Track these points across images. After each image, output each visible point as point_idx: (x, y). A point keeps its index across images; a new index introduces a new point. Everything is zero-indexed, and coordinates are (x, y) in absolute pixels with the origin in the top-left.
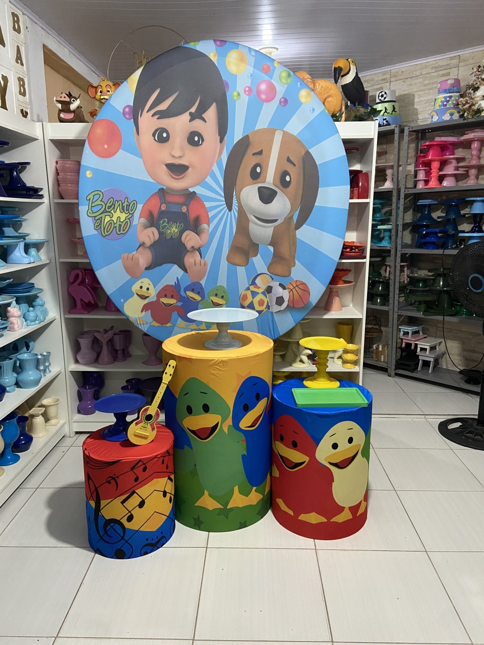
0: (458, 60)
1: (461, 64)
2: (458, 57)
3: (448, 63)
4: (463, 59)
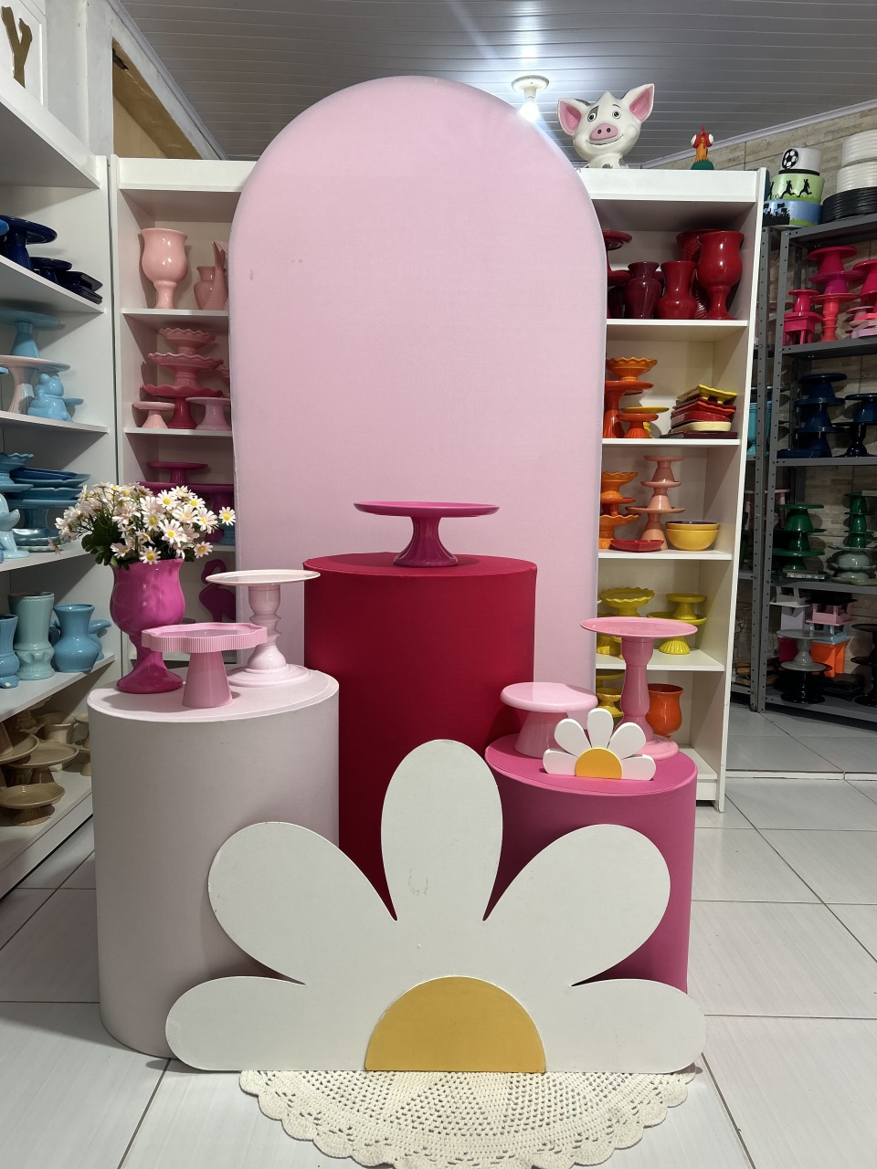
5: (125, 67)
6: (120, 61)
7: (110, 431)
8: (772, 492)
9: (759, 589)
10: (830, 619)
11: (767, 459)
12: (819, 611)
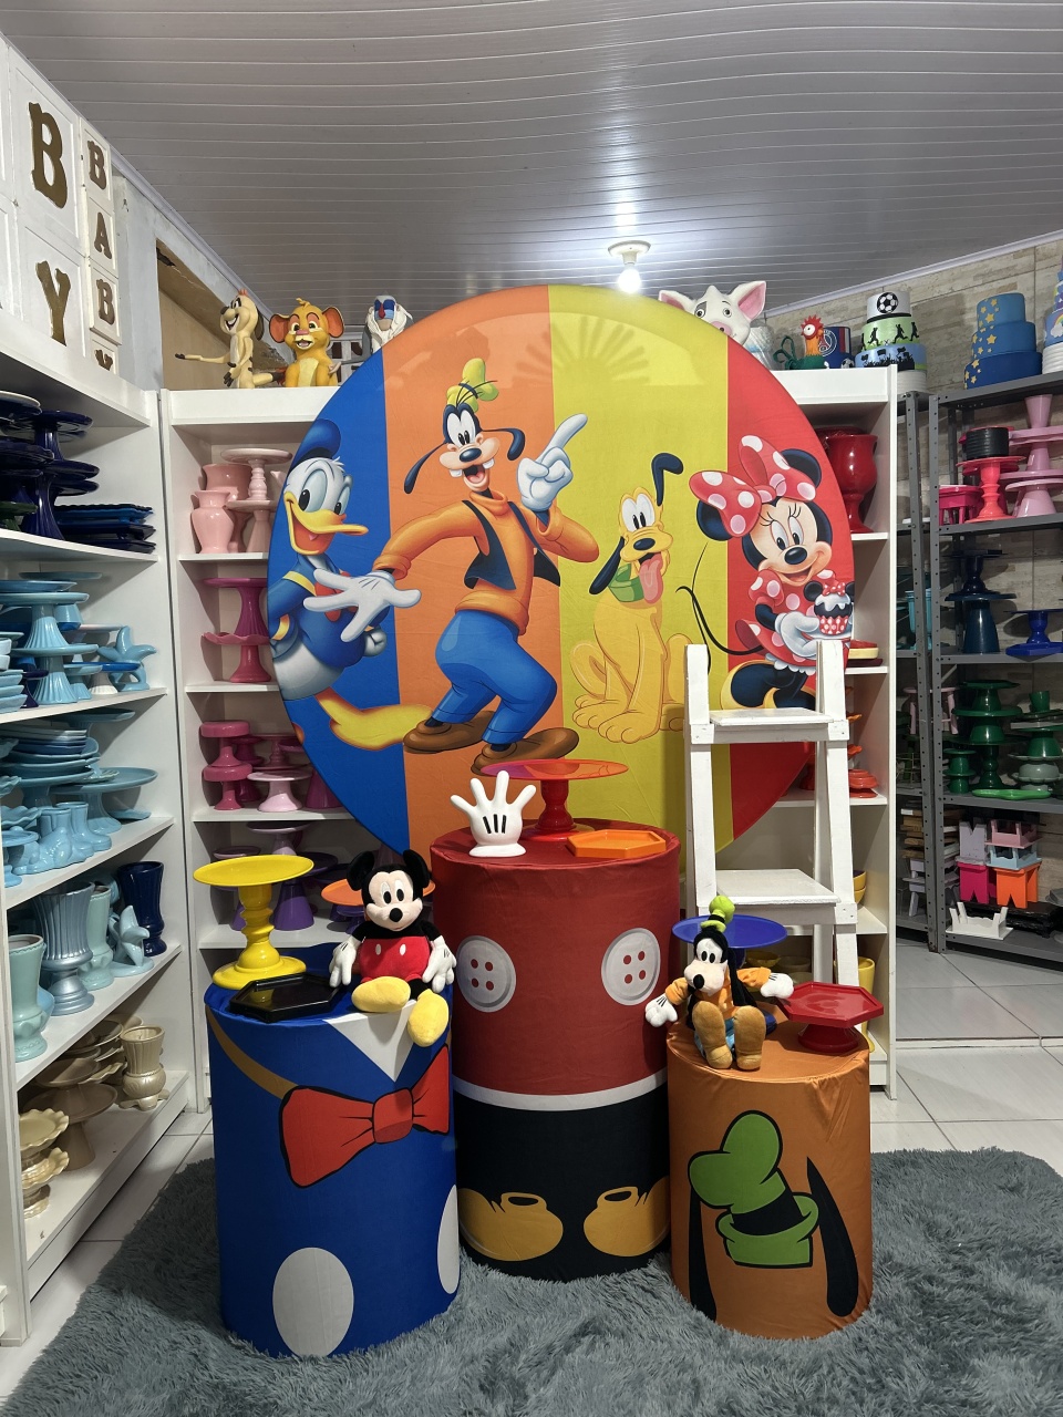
0: (1032, 257)
1: (1039, 265)
2: (1032, 251)
3: (1011, 264)
4: (1044, 255)
5: (171, 264)
6: (165, 259)
7: (170, 691)
8: (937, 693)
9: (930, 807)
10: (1013, 840)
11: (929, 654)
12: (1000, 830)
